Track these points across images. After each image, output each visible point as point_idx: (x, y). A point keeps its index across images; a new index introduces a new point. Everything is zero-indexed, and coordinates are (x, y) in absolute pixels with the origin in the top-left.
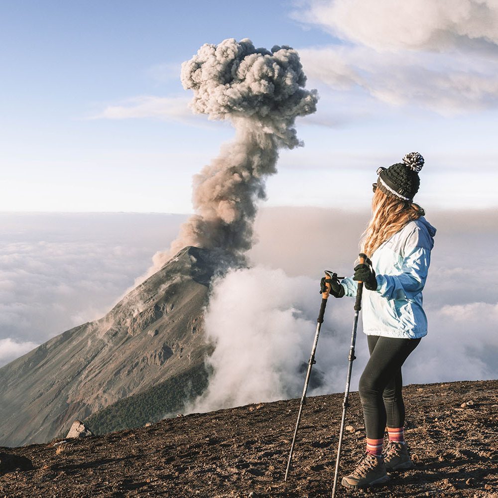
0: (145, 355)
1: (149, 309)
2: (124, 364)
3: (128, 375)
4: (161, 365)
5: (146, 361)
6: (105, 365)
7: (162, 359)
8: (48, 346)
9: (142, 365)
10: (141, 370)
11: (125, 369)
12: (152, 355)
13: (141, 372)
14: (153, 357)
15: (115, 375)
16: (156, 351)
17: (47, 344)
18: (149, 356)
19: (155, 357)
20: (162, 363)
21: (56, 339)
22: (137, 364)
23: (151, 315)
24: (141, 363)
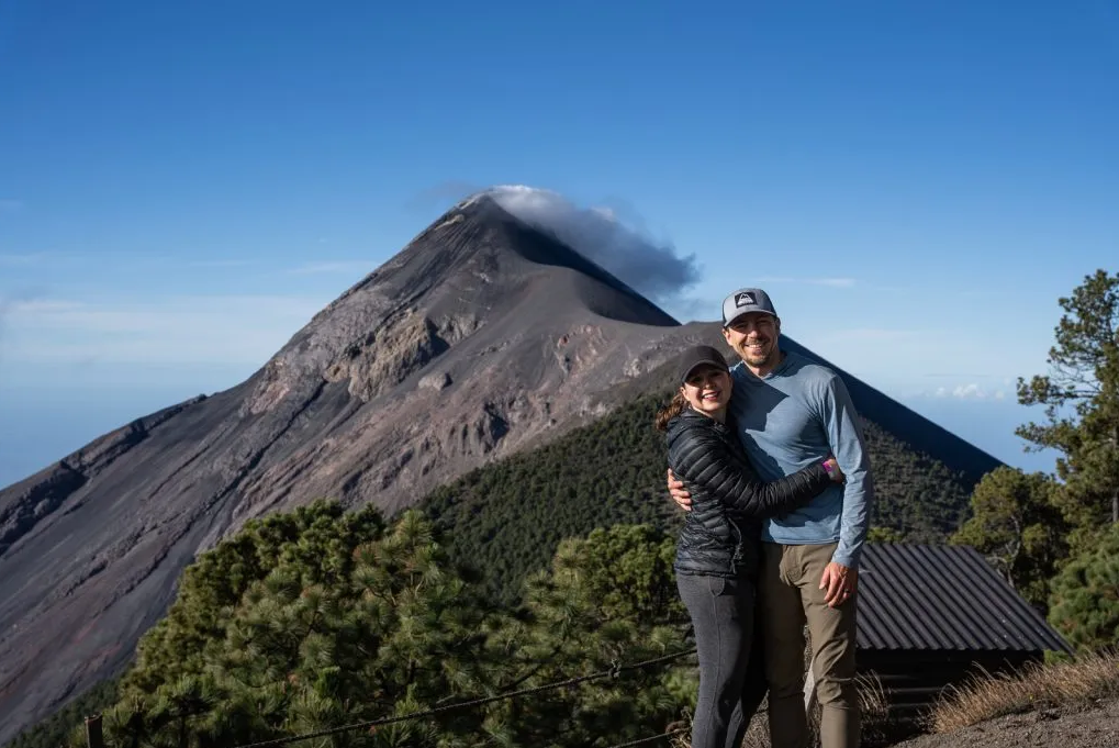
0: (428, 433)
1: (410, 328)
2: (366, 460)
3: (385, 487)
4: (486, 452)
5: (434, 449)
6: (299, 472)
7: (488, 435)
8: (87, 459)
9: (426, 460)
10: (426, 470)
11: (372, 471)
12: (453, 431)
13: (427, 477)
14: (459, 434)
15: (346, 488)
16: (464, 418)
17: (81, 453)
18: (444, 436)
19: (465, 434)
20: (488, 448)
21: (112, 439)
22: (408, 457)
23: (419, 342)
24: (422, 453)
